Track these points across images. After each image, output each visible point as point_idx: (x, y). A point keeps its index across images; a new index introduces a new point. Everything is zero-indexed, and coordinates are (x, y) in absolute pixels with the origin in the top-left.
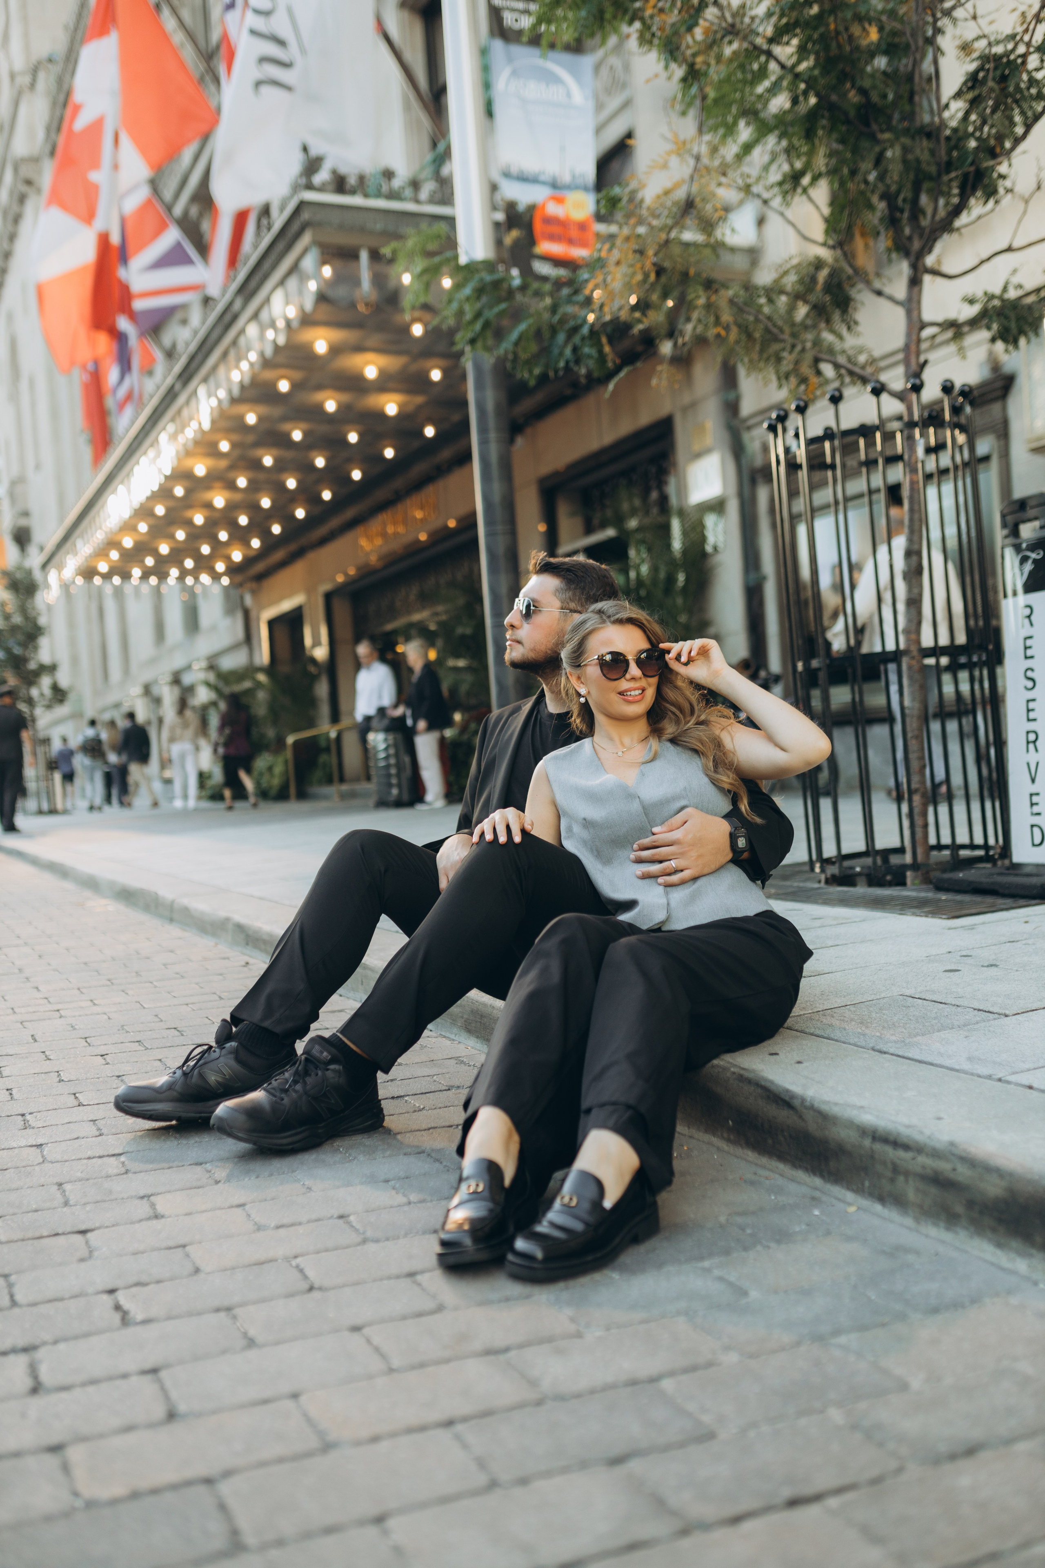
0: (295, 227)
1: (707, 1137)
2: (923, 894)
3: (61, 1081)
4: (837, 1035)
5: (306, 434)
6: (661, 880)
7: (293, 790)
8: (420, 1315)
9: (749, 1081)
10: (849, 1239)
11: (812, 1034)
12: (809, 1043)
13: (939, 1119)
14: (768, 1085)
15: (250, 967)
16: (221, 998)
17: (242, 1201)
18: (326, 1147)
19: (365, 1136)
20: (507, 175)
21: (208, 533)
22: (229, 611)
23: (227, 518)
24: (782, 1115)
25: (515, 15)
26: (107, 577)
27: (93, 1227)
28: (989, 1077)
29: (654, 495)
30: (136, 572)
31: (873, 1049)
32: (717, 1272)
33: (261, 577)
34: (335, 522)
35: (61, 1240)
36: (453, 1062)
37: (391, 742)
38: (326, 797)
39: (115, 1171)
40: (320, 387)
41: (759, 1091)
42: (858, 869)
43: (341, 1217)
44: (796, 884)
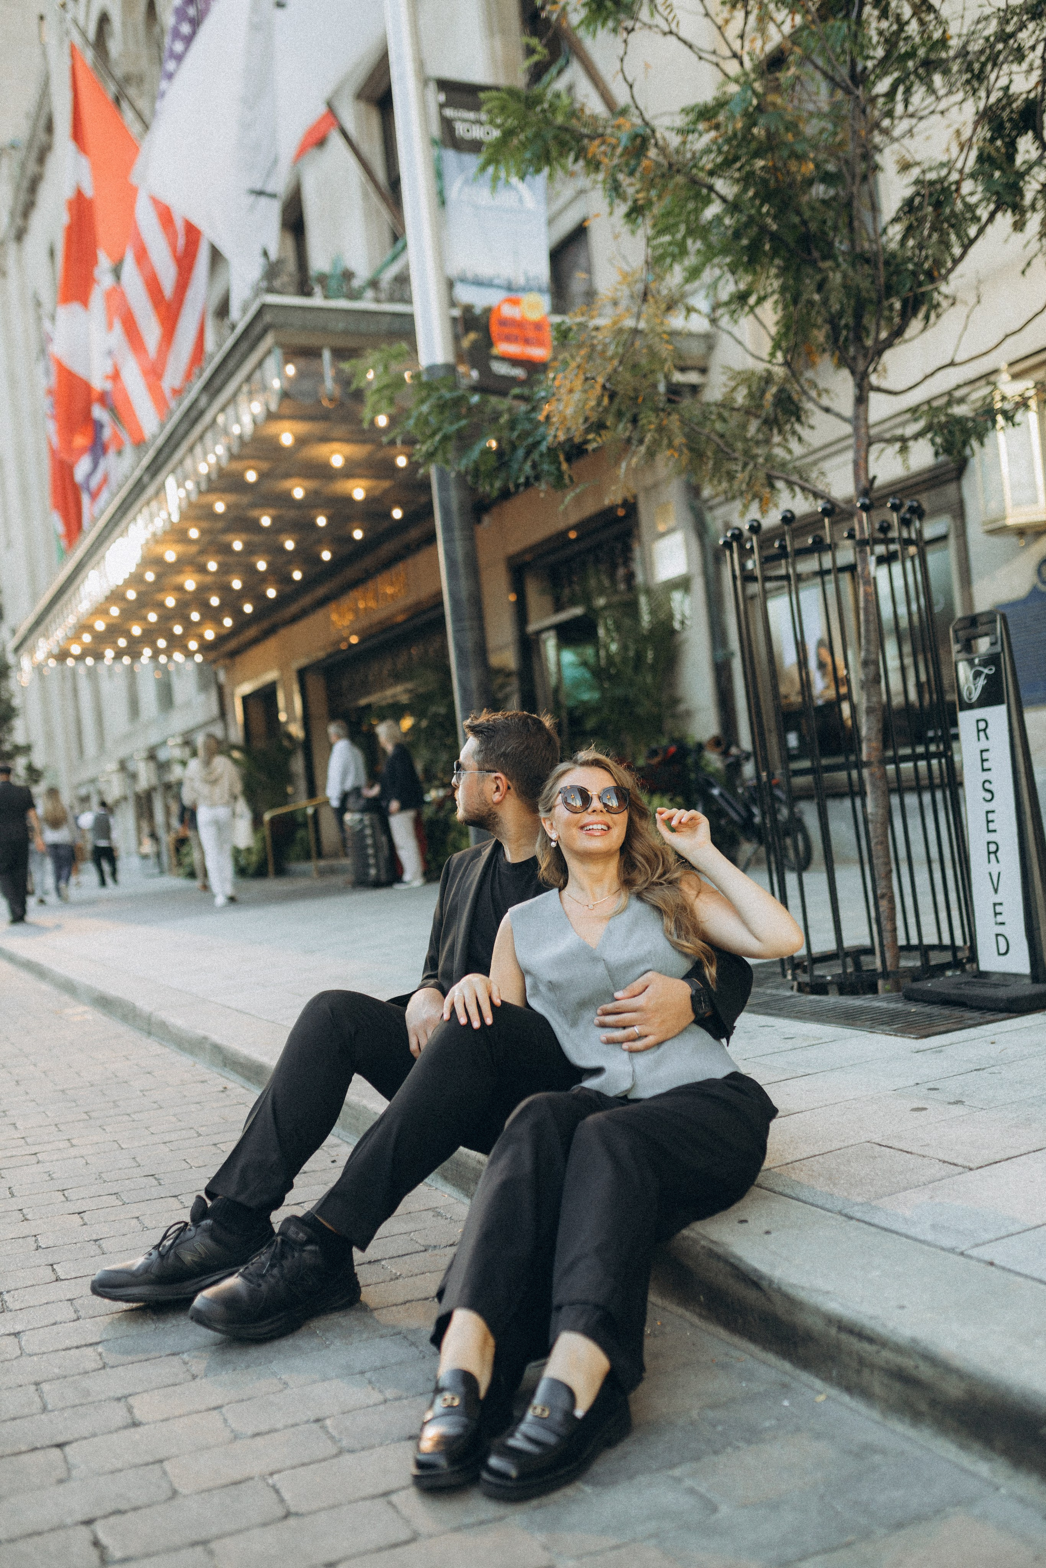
0: (258, 328)
1: (680, 1311)
2: (892, 1006)
3: (38, 1248)
4: (805, 1195)
5: (274, 520)
6: (625, 1046)
7: (271, 868)
8: (395, 1546)
9: (718, 1257)
10: (818, 1436)
11: (781, 1194)
12: (778, 1206)
13: (902, 1307)
14: (737, 1262)
15: (228, 1092)
16: (199, 1135)
17: (219, 1402)
18: (304, 1329)
19: (342, 1313)
20: (463, 280)
21: (180, 613)
22: (203, 687)
23: (199, 599)
24: (751, 1295)
25: (467, 126)
26: (80, 658)
27: (71, 1438)
28: (952, 1250)
29: (621, 572)
30: (109, 653)
31: (840, 1213)
32: (688, 1483)
33: (234, 654)
34: (306, 600)
35: (39, 1455)
36: (431, 1213)
37: (367, 822)
38: (304, 874)
39: (94, 1365)
40: (287, 475)
41: (728, 1268)
42: (829, 978)
43: (317, 1421)
44: (769, 991)
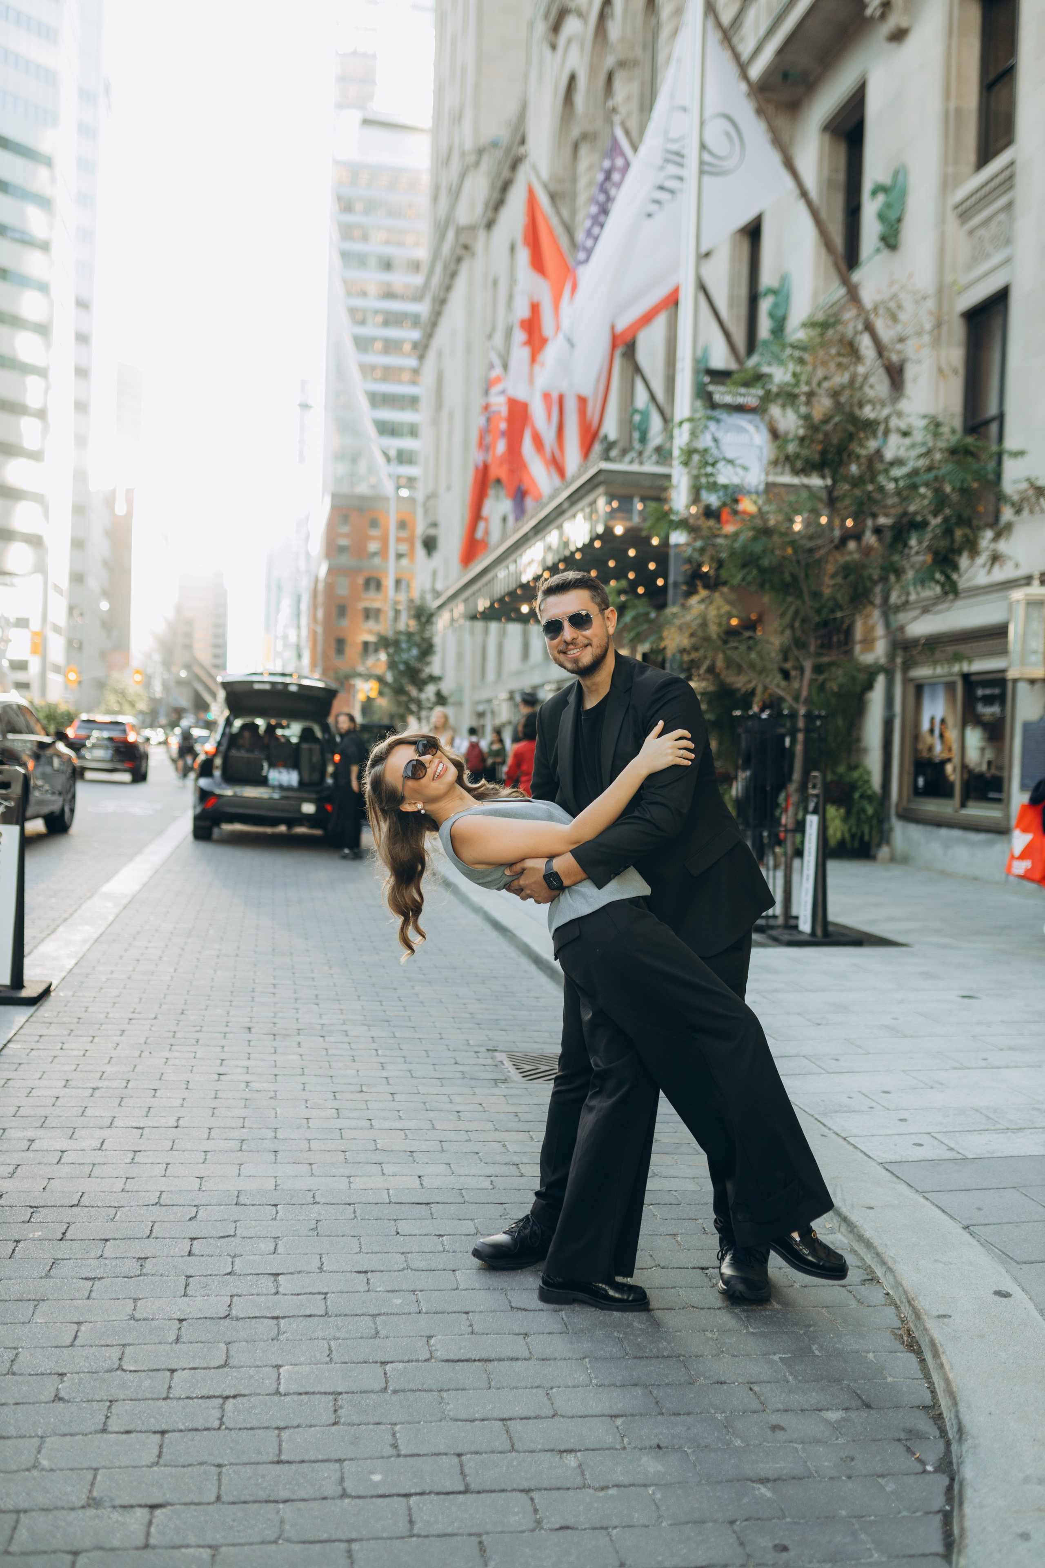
0: (594, 481)
25: (722, 395)
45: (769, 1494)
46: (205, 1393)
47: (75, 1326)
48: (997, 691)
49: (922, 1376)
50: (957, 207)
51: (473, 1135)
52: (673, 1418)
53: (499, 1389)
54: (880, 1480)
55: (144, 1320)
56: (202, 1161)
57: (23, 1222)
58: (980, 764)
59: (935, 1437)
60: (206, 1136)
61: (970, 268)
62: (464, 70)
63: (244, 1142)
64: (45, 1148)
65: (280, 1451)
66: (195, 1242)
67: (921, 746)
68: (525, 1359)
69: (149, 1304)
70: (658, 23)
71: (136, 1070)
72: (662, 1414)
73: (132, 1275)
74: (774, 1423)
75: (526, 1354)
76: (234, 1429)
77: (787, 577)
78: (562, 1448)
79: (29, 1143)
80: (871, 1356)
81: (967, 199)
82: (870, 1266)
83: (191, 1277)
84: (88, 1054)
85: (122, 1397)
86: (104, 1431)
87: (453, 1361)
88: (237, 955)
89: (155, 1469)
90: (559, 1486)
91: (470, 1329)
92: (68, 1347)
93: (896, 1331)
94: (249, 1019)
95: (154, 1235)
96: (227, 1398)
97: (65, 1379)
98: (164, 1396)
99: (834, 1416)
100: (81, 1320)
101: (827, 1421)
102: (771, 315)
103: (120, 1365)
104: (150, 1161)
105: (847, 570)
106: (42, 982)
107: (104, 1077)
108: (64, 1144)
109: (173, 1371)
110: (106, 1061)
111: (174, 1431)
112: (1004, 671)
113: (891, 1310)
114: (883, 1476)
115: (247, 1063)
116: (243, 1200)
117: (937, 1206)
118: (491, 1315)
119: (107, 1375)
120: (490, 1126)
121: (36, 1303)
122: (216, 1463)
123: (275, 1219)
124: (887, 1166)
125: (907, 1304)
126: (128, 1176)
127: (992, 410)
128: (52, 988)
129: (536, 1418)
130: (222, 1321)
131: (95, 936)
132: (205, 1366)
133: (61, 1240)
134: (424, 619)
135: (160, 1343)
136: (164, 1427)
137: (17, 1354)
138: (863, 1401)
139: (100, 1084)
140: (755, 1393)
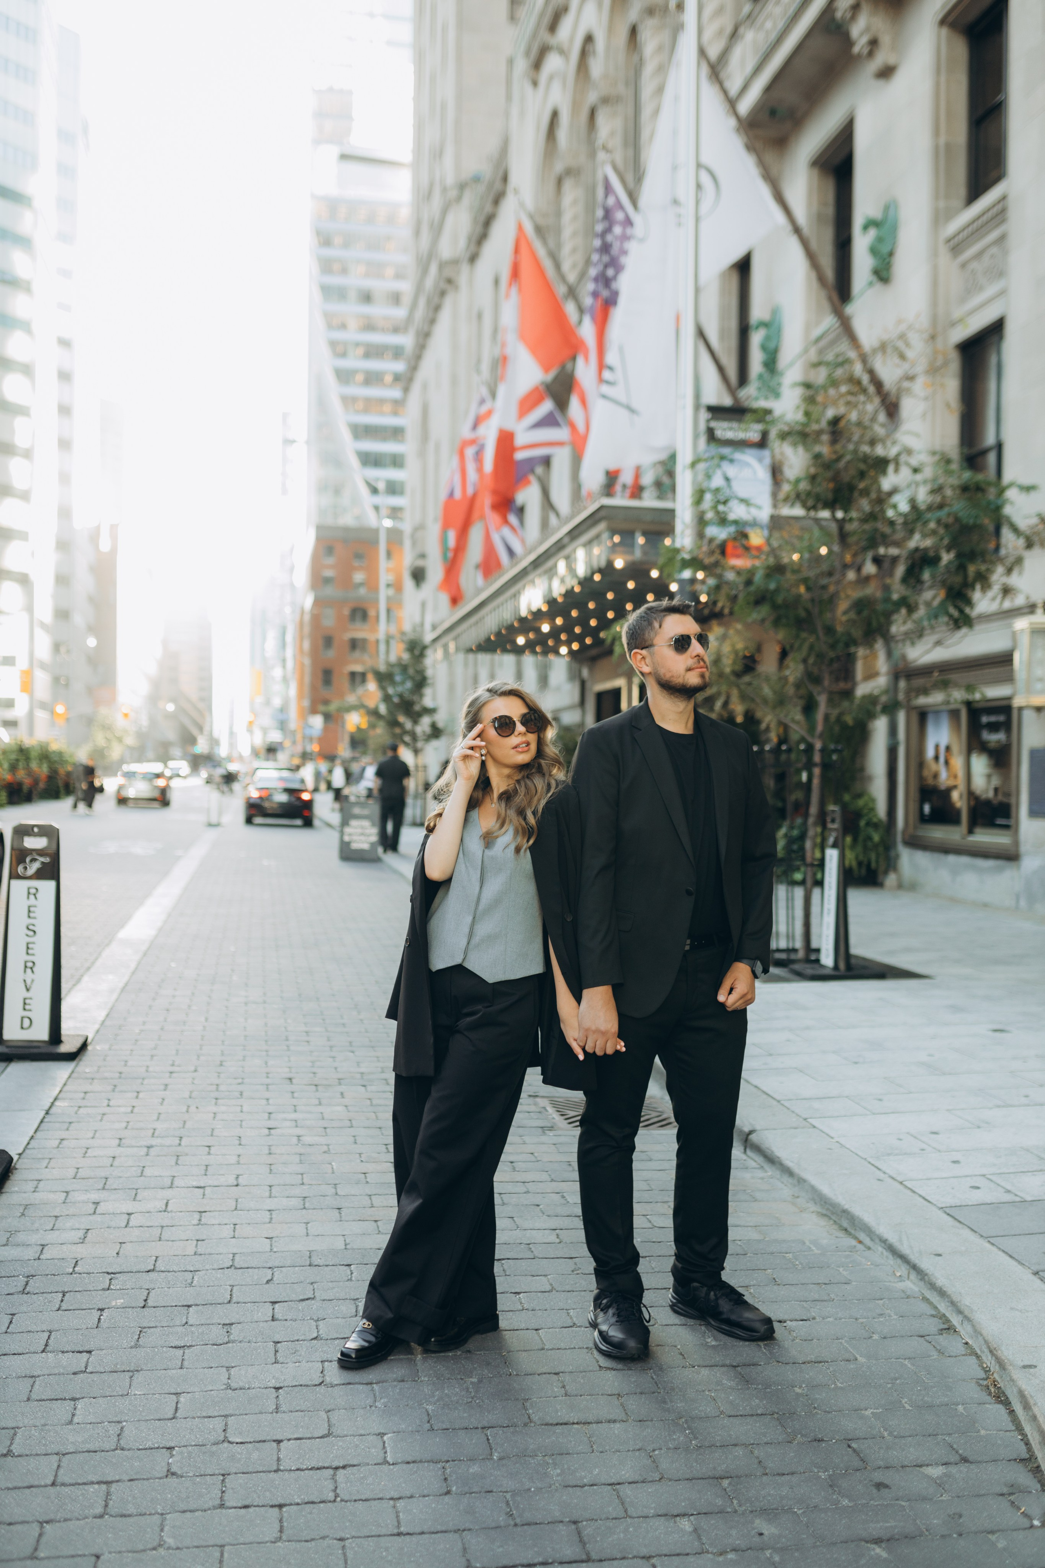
0: (596, 517)
21: (553, 635)
22: (571, 679)
23: (567, 629)
25: (724, 431)
33: (593, 661)
40: (622, 579)
45: (884, 1554)
46: (314, 1464)
47: (174, 1397)
48: (1001, 718)
49: (1014, 1428)
50: (949, 241)
51: (531, 1187)
52: (777, 1478)
53: (601, 1452)
54: (990, 1536)
55: (241, 1389)
56: (268, 1220)
57: (103, 1289)
58: (987, 790)
59: (1037, 1490)
60: (267, 1194)
61: (963, 300)
62: (444, 107)
63: (307, 1200)
64: (111, 1211)
65: (399, 1522)
66: (277, 1306)
67: (926, 773)
68: (623, 1421)
69: (243, 1372)
70: (641, 59)
71: (186, 1126)
72: (767, 1474)
73: (221, 1342)
74: (877, 1480)
75: (623, 1416)
76: (350, 1501)
77: (802, 614)
78: (675, 1513)
79: (94, 1206)
80: (960, 1408)
81: (959, 233)
82: (944, 1315)
83: (278, 1342)
84: (136, 1110)
85: (234, 1471)
86: (222, 1506)
87: (551, 1425)
88: (265, 1002)
89: (279, 1544)
90: (678, 1551)
91: (563, 1391)
92: (171, 1419)
93: (981, 1382)
94: (288, 1070)
95: (234, 1299)
96: (337, 1468)
97: (174, 1453)
98: (275, 1468)
99: (936, 1472)
100: (179, 1391)
101: (929, 1477)
102: (764, 348)
103: (226, 1437)
104: (217, 1222)
105: (860, 605)
106: (78, 1036)
107: (156, 1134)
108: (129, 1206)
109: (279, 1442)
110: (155, 1118)
111: (291, 1504)
112: (1009, 698)
113: (973, 1360)
114: (992, 1532)
115: (294, 1116)
116: (316, 1260)
117: (1003, 1251)
118: (581, 1375)
119: (214, 1448)
120: (545, 1176)
121: (131, 1374)
122: (338, 1537)
123: (351, 1280)
124: (948, 1210)
125: (989, 1354)
126: (197, 1238)
127: (990, 439)
128: (89, 1040)
129: (643, 1482)
130: (318, 1388)
131: (121, 985)
132: (309, 1435)
133: (144, 1307)
134: (417, 652)
135: (261, 1413)
136: (281, 1501)
137: (122, 1428)
138: (960, 1455)
139: (153, 1142)
140: (854, 1450)
